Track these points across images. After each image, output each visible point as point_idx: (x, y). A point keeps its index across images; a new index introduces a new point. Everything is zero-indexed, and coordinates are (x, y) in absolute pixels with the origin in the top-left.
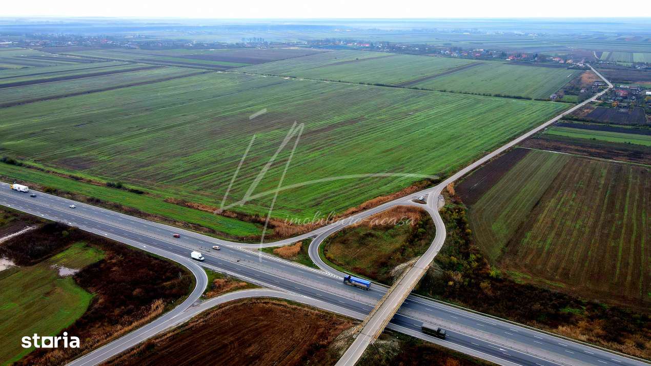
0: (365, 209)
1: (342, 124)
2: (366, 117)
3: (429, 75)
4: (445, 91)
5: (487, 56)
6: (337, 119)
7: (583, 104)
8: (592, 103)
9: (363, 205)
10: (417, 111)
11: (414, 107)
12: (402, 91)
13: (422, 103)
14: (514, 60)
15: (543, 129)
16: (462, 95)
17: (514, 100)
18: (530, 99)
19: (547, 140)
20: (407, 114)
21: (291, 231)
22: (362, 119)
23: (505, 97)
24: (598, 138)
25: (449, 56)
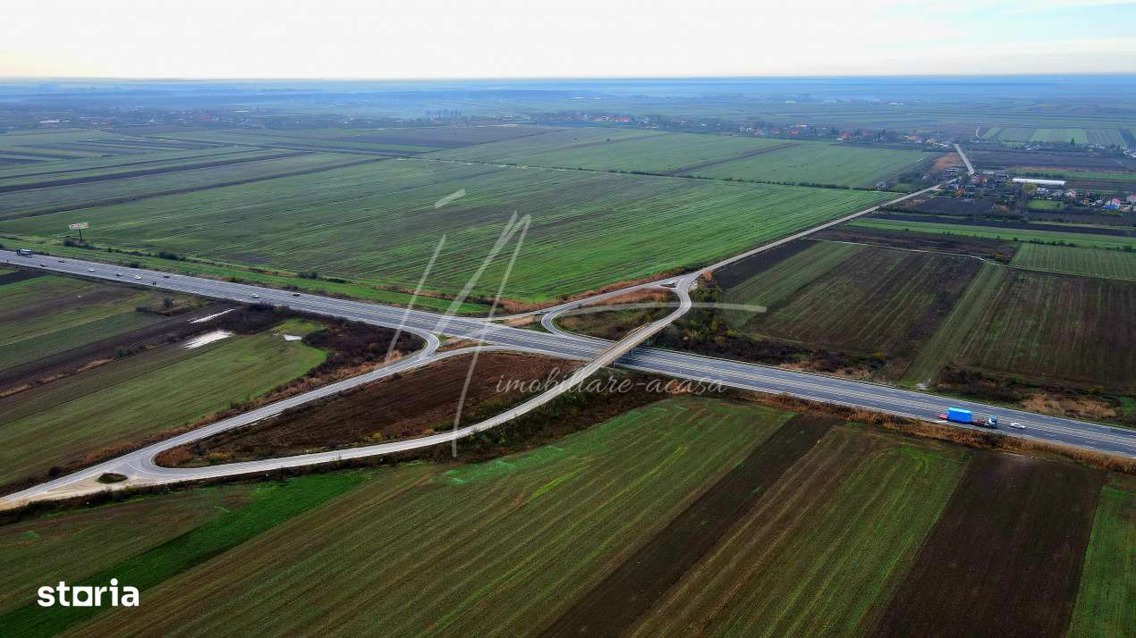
0: (604, 292)
1: (582, 218)
2: (615, 209)
3: (712, 159)
4: (731, 180)
5: (811, 134)
6: (574, 212)
7: (917, 194)
8: (932, 192)
9: (603, 289)
10: (686, 202)
11: (684, 198)
12: (669, 180)
13: (696, 193)
14: (848, 139)
15: (848, 220)
16: (753, 185)
17: (824, 190)
18: (847, 188)
19: (845, 232)
20: (670, 206)
21: (521, 308)
22: (609, 211)
23: (813, 186)
24: (911, 229)
25: (751, 135)
